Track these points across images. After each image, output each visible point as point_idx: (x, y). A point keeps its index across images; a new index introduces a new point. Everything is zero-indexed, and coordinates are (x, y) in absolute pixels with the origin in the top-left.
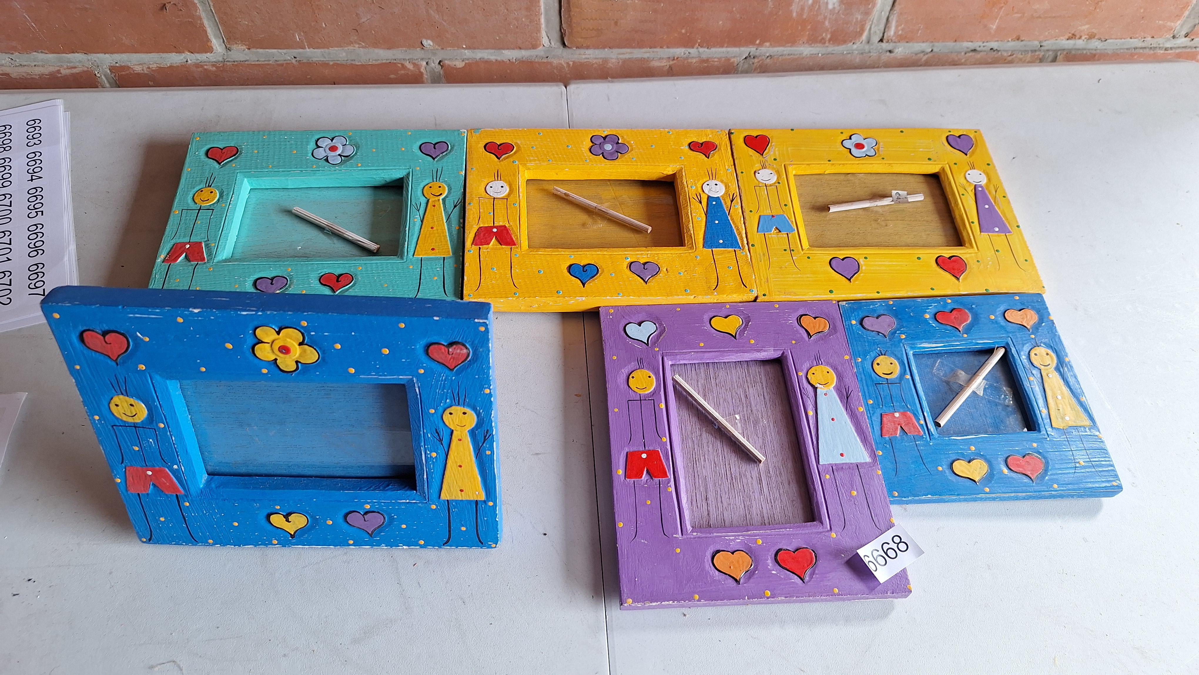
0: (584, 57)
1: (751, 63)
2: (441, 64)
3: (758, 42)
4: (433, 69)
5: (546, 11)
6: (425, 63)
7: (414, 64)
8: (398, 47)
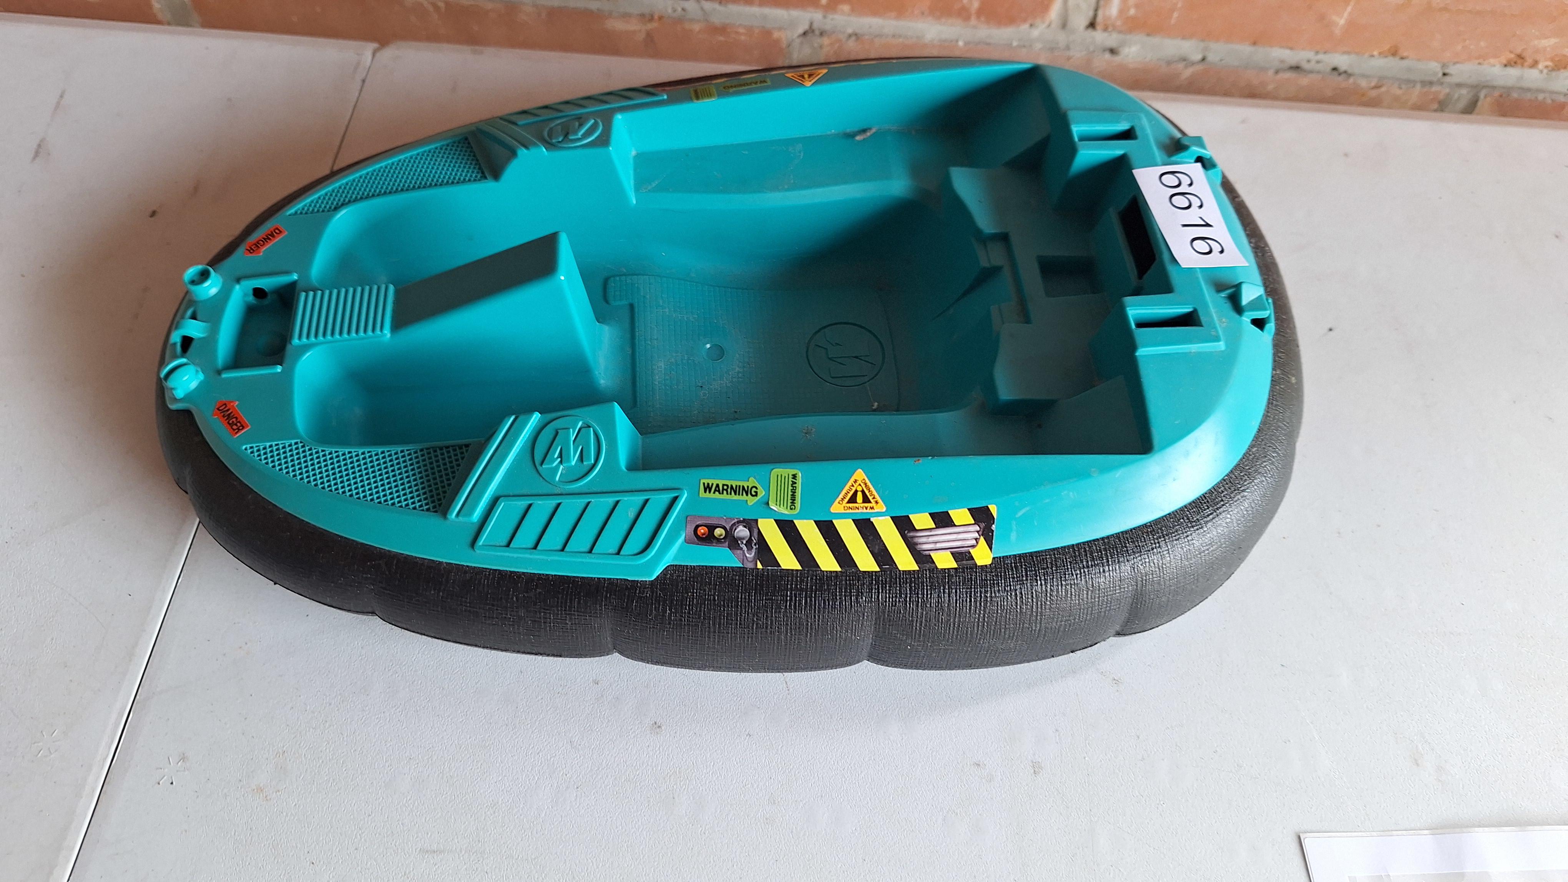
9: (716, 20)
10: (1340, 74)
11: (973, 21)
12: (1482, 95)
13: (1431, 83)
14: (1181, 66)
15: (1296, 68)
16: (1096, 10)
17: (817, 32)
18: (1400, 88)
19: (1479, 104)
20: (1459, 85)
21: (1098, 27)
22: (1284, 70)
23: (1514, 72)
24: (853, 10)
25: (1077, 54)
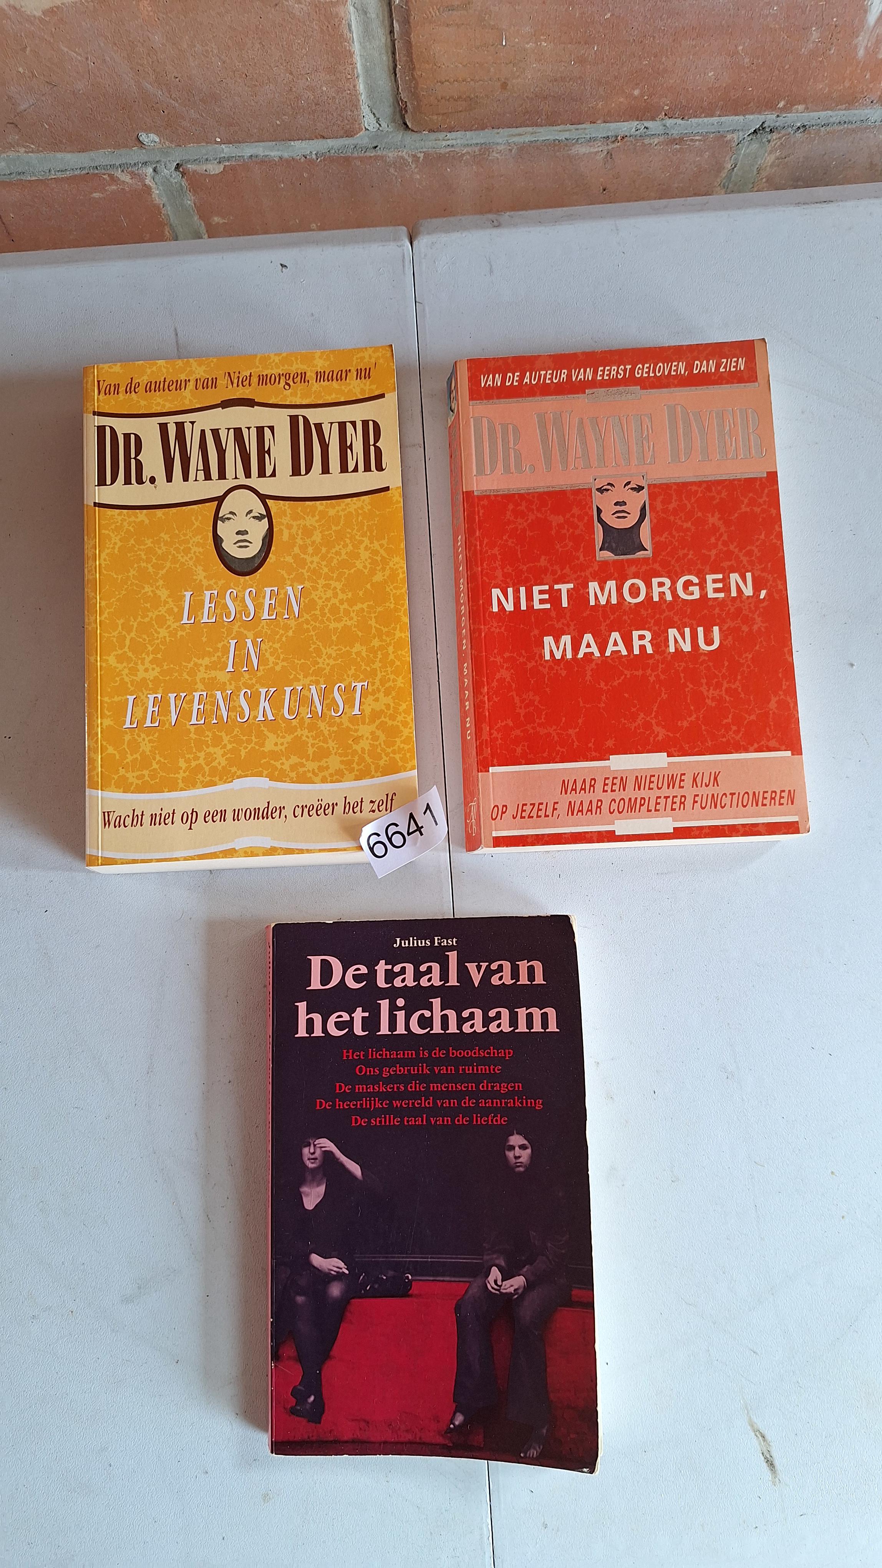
0: (444, 143)
1: (765, 140)
2: (181, 170)
3: (781, 105)
4: (168, 180)
5: (367, 70)
6: (150, 170)
7: (133, 175)
8: (98, 149)
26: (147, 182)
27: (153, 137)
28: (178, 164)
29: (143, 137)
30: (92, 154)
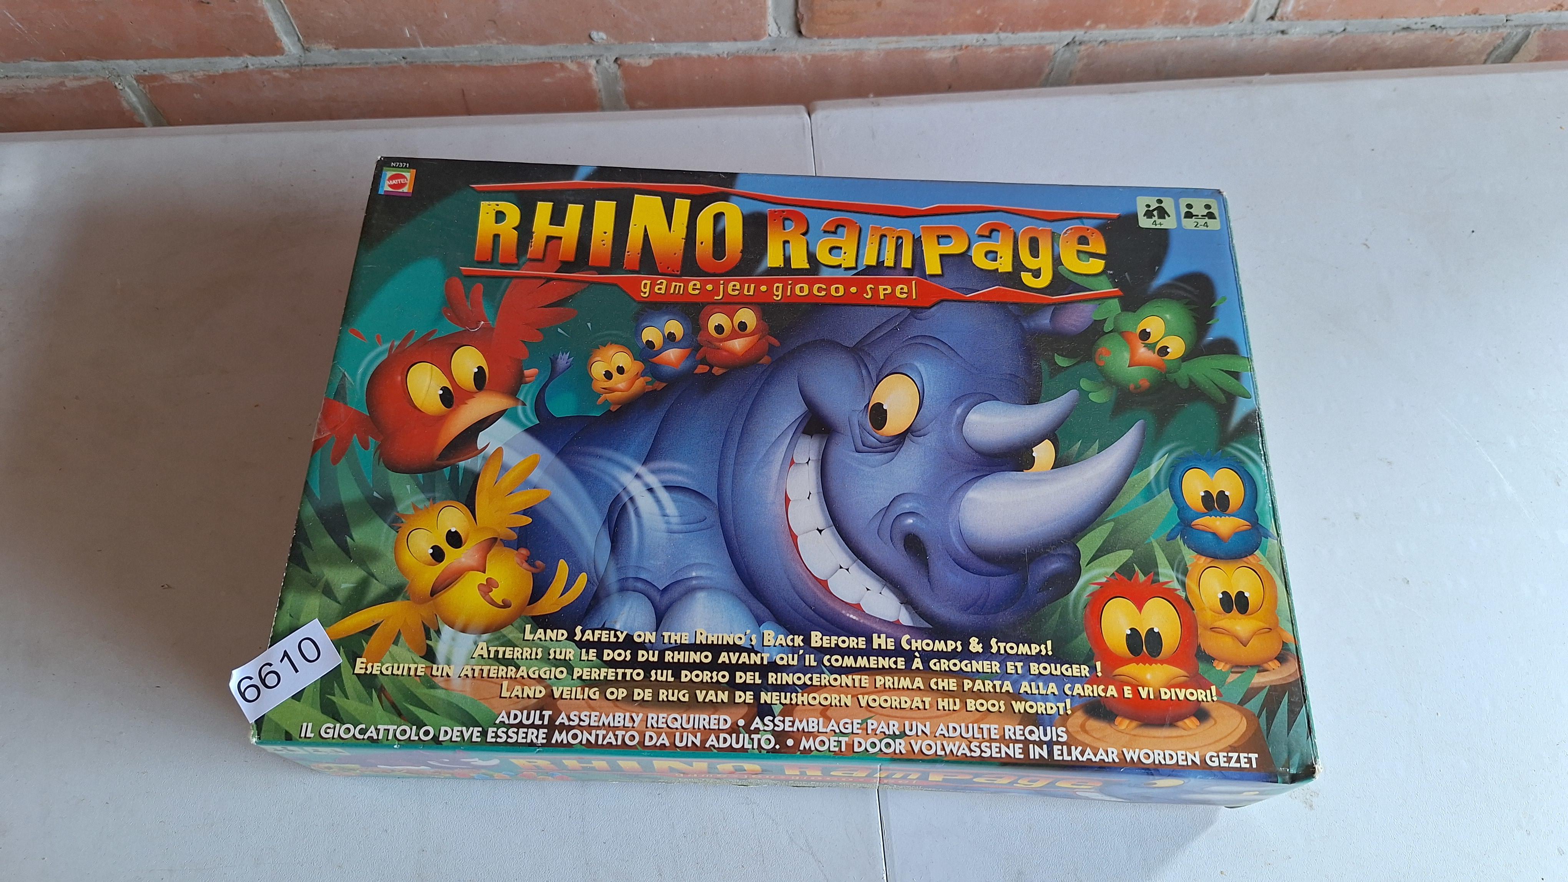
0: (828, 48)
1: (1075, 51)
2: (619, 62)
3: (1088, 23)
4: (607, 70)
6: (593, 62)
7: (580, 64)
8: (555, 42)
9: (1006, 44)
10: (1436, 29)
11: (1191, 24)
12: (1532, 32)
13: (1498, 27)
14: (1329, 36)
15: (1407, 29)
16: (1277, 9)
17: (1078, 43)
18: (1477, 33)
19: (1530, 36)
20: (1516, 26)
21: (1276, 19)
22: (1398, 31)
23: (1554, 14)
24: (1108, 27)
25: (1258, 38)
26: (591, 70)
27: (602, 35)
28: (616, 58)
29: (594, 35)
30: (551, 47)
